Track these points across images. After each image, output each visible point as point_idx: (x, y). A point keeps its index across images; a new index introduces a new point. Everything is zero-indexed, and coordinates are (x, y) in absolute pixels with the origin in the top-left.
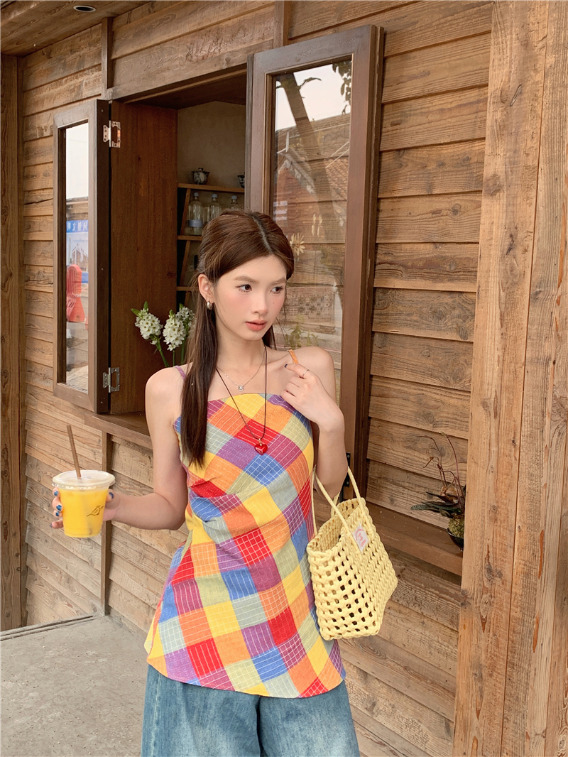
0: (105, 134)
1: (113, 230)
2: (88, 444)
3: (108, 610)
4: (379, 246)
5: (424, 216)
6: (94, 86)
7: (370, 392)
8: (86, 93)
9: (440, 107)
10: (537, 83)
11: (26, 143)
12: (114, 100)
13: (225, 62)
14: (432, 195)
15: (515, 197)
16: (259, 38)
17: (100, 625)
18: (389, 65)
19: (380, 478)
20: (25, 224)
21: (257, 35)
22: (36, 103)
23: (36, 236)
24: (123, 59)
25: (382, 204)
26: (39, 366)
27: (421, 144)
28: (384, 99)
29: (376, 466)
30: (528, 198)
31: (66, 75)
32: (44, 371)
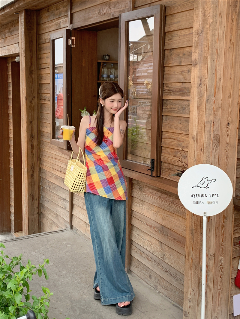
0: (69, 42)
1: (72, 79)
2: (64, 162)
3: (72, 227)
4: (165, 84)
5: (179, 73)
6: (65, 24)
7: (162, 137)
8: (62, 26)
9: (183, 34)
10: (207, 28)
11: (39, 45)
12: (72, 29)
13: (112, 16)
14: (181, 65)
15: (202, 67)
16: (124, 7)
17: (69, 233)
18: (167, 18)
19: (165, 168)
20: (40, 77)
21: (123, 6)
22: (43, 29)
23: (43, 82)
24: (76, 13)
25: (165, 69)
26: (45, 133)
27: (178, 47)
28: (166, 31)
29: (164, 164)
30: (205, 67)
31: (54, 19)
32: (48, 135)
